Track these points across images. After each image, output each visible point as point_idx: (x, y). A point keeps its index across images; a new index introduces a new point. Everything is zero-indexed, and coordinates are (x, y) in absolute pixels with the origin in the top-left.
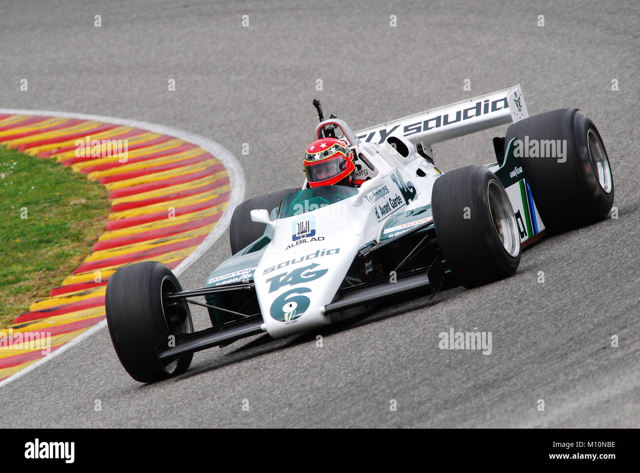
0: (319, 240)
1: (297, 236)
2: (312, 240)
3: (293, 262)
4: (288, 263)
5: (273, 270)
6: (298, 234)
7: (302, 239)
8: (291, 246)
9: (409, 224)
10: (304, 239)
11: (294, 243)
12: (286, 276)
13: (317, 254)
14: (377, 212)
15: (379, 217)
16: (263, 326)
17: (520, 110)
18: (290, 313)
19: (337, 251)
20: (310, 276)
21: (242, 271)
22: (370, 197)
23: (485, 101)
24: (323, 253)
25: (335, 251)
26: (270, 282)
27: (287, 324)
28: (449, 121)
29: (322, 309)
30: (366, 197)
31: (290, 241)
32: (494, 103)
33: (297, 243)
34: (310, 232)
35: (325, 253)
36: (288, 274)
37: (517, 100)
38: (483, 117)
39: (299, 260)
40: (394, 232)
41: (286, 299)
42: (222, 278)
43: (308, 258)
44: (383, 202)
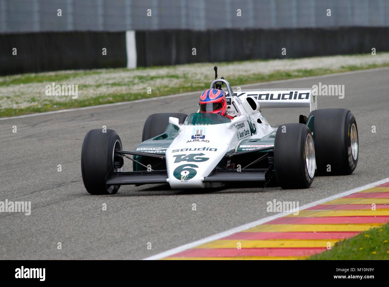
0: (206, 142)
1: (194, 136)
2: (202, 141)
3: (190, 150)
4: (187, 150)
5: (178, 151)
6: (195, 136)
7: (197, 139)
8: (190, 141)
9: (255, 145)
10: (198, 139)
11: (192, 140)
12: (185, 156)
13: (204, 149)
14: (238, 135)
15: (238, 138)
16: (168, 180)
17: (314, 102)
18: (184, 176)
19: (216, 150)
20: (199, 159)
21: (156, 148)
22: (236, 126)
23: (295, 92)
24: (207, 149)
25: (214, 150)
26: (176, 157)
27: (181, 181)
28: (273, 98)
29: (203, 179)
30: (234, 125)
31: (190, 139)
32: (300, 95)
33: (194, 140)
34: (202, 136)
35: (209, 149)
36: (186, 155)
37: (314, 96)
38: (293, 101)
39: (194, 149)
40: (246, 148)
41: (183, 168)
42: (144, 149)
43: (199, 149)
44: (241, 130)
